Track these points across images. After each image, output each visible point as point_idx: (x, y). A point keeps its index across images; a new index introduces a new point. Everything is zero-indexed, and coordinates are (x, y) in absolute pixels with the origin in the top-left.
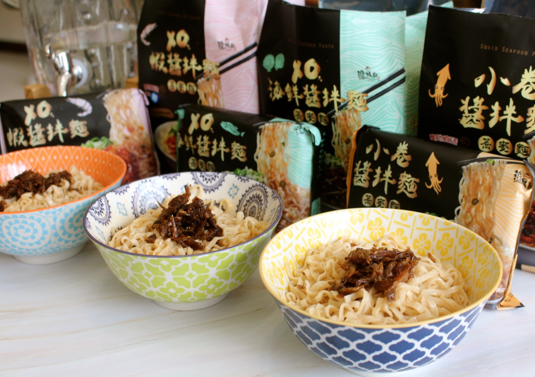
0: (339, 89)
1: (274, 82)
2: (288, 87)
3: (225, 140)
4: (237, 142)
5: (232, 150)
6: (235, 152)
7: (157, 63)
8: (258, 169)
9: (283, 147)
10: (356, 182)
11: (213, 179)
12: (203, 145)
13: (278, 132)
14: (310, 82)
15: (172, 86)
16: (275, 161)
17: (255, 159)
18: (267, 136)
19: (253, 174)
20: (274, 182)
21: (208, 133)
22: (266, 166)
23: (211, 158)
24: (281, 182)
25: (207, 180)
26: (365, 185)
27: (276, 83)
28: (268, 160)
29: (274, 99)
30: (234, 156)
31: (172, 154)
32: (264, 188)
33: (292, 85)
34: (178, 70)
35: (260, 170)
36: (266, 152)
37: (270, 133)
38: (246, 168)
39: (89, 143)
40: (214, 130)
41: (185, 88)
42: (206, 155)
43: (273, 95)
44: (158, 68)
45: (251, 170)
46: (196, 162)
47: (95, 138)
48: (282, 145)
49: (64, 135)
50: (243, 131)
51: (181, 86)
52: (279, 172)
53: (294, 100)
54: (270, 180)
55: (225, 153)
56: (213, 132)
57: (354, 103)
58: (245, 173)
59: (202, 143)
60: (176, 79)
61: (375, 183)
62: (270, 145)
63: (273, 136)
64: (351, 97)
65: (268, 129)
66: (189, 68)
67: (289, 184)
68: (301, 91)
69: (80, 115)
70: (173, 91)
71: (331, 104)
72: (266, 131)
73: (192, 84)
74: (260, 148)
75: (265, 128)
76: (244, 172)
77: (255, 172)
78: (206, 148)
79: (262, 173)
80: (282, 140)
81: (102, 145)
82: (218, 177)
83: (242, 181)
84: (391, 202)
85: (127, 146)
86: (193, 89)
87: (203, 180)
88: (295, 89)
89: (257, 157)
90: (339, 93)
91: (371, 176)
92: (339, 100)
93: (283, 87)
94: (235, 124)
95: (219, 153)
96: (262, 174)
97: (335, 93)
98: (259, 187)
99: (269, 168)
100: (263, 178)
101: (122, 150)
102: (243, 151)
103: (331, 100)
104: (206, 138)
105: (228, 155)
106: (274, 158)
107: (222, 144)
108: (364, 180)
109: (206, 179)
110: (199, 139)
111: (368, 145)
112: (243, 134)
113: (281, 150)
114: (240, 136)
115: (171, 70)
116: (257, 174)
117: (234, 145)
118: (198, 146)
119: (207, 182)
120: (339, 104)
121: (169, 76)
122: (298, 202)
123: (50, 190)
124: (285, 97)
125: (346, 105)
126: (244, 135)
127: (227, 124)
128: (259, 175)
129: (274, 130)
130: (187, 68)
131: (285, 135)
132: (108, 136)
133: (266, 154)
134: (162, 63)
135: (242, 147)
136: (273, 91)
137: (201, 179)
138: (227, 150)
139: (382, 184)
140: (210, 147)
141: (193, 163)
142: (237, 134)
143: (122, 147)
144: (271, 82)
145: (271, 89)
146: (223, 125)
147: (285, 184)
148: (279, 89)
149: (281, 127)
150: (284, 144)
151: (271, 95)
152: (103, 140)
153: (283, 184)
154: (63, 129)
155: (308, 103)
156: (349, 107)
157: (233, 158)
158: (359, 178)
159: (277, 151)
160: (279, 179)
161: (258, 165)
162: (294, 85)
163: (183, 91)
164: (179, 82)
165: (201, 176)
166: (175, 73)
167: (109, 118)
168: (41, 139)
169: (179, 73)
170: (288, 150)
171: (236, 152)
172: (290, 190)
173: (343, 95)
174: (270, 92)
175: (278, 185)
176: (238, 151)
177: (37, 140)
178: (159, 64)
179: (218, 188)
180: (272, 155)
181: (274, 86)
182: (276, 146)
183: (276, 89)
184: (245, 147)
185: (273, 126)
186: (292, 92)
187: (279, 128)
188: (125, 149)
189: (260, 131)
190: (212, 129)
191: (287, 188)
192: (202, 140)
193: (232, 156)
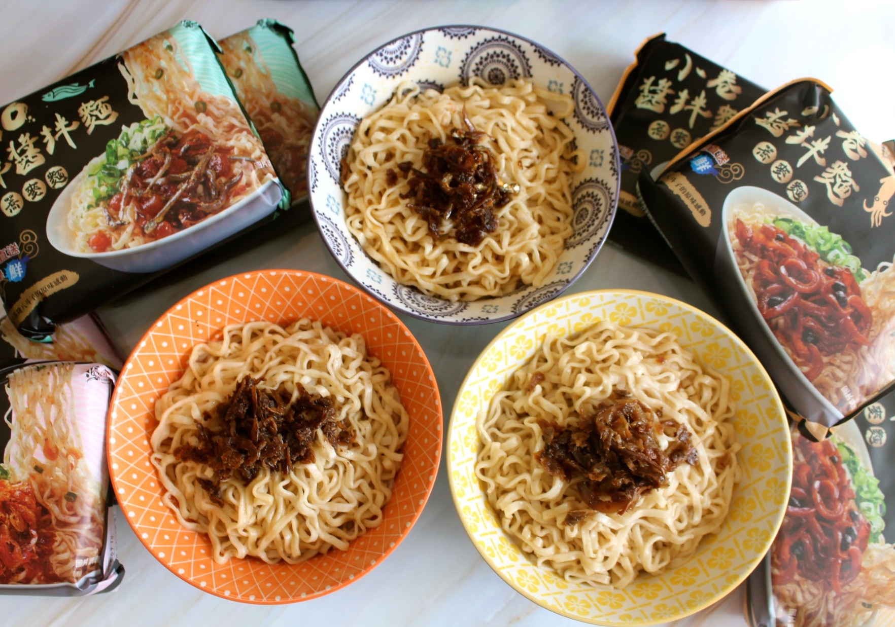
8: (146, 114)
9: (172, 53)
17: (133, 102)
19: (141, 129)
20: (185, 114)
24: (197, 104)
28: (157, 87)
35: (150, 112)
38: (124, 128)
42: (40, 161)
45: (135, 126)
48: (169, 51)
52: (185, 92)
58: (125, 138)
74: (133, 80)
76: (123, 139)
77: (143, 123)
79: (155, 115)
89: (135, 97)
94: (68, 81)
96: (158, 117)
99: (164, 97)
100: (163, 121)
107: (61, 123)
112: (91, 84)
116: (148, 124)
133: (148, 81)
135: (99, 102)
147: (204, 104)
153: (201, 106)
160: (190, 103)
161: (141, 107)
170: (182, 52)
172: (218, 109)
190: (30, 118)
191: (211, 108)
192: (17, 145)
193: (88, 128)
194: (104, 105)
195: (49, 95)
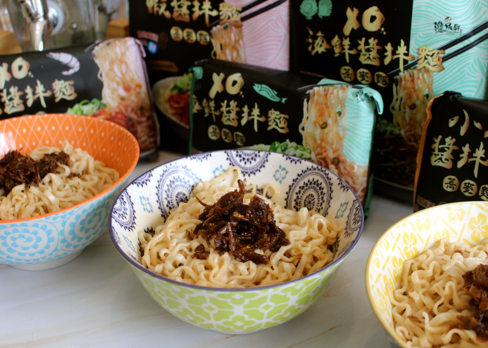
0: (407, 44)
1: (315, 32)
2: (336, 40)
3: (259, 107)
4: (276, 110)
5: (269, 120)
6: (273, 121)
7: (156, 5)
8: (304, 142)
9: (339, 118)
10: (435, 161)
11: (252, 158)
12: (229, 112)
13: (333, 100)
14: (369, 35)
15: (177, 33)
16: (327, 134)
17: (301, 131)
18: (317, 104)
19: (297, 148)
20: (324, 159)
21: (235, 97)
22: (315, 140)
23: (239, 128)
24: (334, 158)
25: (246, 160)
26: (448, 165)
27: (319, 34)
28: (318, 132)
29: (314, 52)
30: (272, 126)
31: (174, 114)
32: (324, 173)
33: (342, 36)
34: (185, 15)
35: (306, 144)
36: (315, 123)
37: (322, 100)
38: (288, 141)
39: (77, 107)
40: (244, 94)
41: (194, 37)
42: (234, 124)
43: (313, 48)
44: (158, 12)
45: (294, 144)
46: (218, 131)
47: (85, 101)
48: (338, 115)
49: (46, 98)
50: (285, 97)
51: (189, 35)
52: (332, 147)
53: (343, 55)
54: (319, 157)
55: (259, 122)
56: (243, 96)
57: (426, 61)
58: (285, 146)
59: (228, 109)
60: (183, 25)
61: (460, 164)
62: (321, 114)
63: (326, 104)
64: (423, 54)
65: (319, 95)
66: (201, 13)
67: (344, 162)
68: (354, 45)
69: (65, 73)
70: (177, 40)
71: (395, 63)
72: (316, 97)
73: (205, 33)
74: (308, 118)
75: (314, 94)
76: (284, 145)
77: (299, 146)
78: (233, 115)
79: (308, 147)
80: (338, 109)
81: (93, 108)
82: (259, 156)
83: (291, 162)
84: (483, 188)
85: (122, 108)
86: (205, 39)
87: (241, 160)
88: (347, 42)
89: (303, 129)
90: (408, 49)
91: (456, 155)
92: (406, 58)
93: (328, 39)
94: (273, 87)
95: (250, 122)
96: (309, 149)
97: (402, 49)
98: (317, 171)
99: (319, 142)
100: (310, 153)
101: (117, 113)
103: (396, 57)
104: (233, 104)
105: (263, 125)
106: (326, 130)
107: (256, 111)
108: (446, 159)
109: (244, 159)
110: (224, 104)
111: (452, 117)
112: (284, 100)
113: (336, 121)
114: (280, 102)
115: (175, 14)
116: (302, 149)
117: (271, 114)
118: (222, 113)
119: (245, 163)
120: (405, 62)
121: (173, 22)
122: (354, 183)
123: (46, 179)
124: (330, 51)
125: (415, 63)
126: (286, 101)
127: (262, 87)
128: (304, 150)
129: (326, 95)
130: (197, 13)
131: (342, 103)
132: (100, 98)
133: (315, 125)
134: (164, 6)
135: (282, 116)
136: (313, 43)
137: (238, 159)
138: (262, 119)
139: (470, 166)
140: (239, 114)
141: (214, 132)
142: (276, 99)
143: (117, 110)
144: (311, 33)
145: (310, 41)
146: (257, 88)
147: (339, 161)
148: (323, 42)
149: (335, 91)
150: (340, 113)
151: (310, 48)
152: (93, 103)
153: (336, 161)
154: (44, 92)
155: (363, 59)
156: (419, 66)
157: (270, 128)
158: (440, 156)
159: (330, 121)
160: (331, 155)
161: (304, 137)
162: (346, 37)
163: (192, 40)
164: (187, 30)
165: (237, 156)
166: (180, 19)
167: (101, 75)
168: (18, 105)
169: (187, 19)
170: (345, 121)
171: (275, 121)
172: (345, 169)
173: (413, 51)
174: (309, 44)
175: (329, 162)
176: (277, 121)
177: (13, 106)
178: (159, 7)
179: (259, 171)
180: (324, 126)
181: (315, 38)
182: (330, 116)
183: (319, 41)
184: (287, 117)
185: (325, 90)
186: (342, 46)
187: (332, 93)
188: (121, 112)
189: (308, 97)
190: (241, 93)
191: (341, 166)
192: (228, 105)
193: (269, 126)
194: (284, 120)
195: (258, 87)
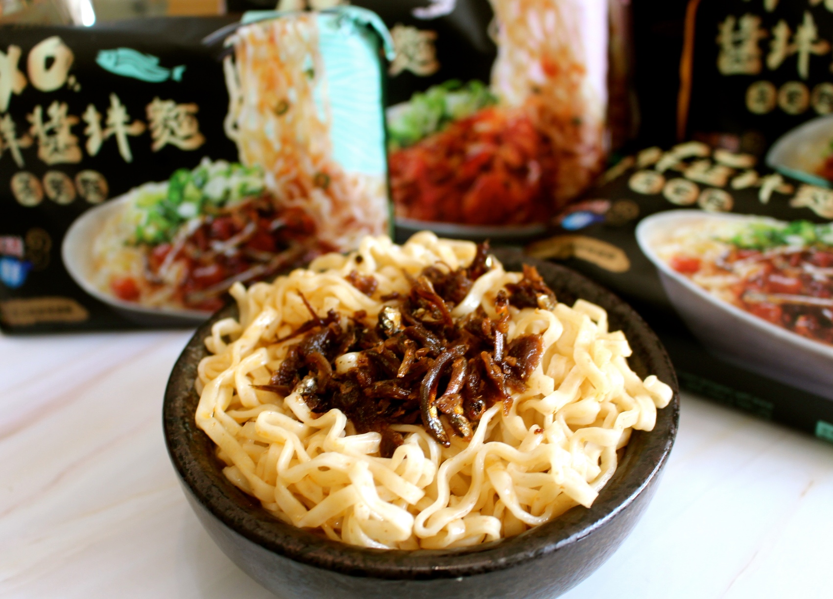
3: (123, 102)
4: (164, 98)
5: (153, 125)
12: (51, 133)
13: (289, 46)
16: (293, 124)
18: (257, 63)
21: (61, 95)
22: (266, 144)
23: (87, 162)
30: (161, 139)
36: (261, 108)
37: (265, 52)
40: (79, 80)
46: (34, 183)
54: (284, 179)
55: (130, 139)
56: (77, 88)
59: (48, 126)
62: (270, 83)
63: (276, 59)
65: (255, 42)
67: (339, 177)
72: (250, 50)
75: (244, 44)
78: (64, 137)
80: (307, 63)
95: (110, 143)
102: (189, 119)
104: (57, 111)
105: (142, 142)
106: (289, 117)
110: (36, 117)
113: (305, 92)
114: (170, 81)
117: (156, 111)
118: (36, 140)
122: (367, 213)
127: (118, 57)
128: (247, 172)
129: (272, 40)
131: (312, 47)
138: (136, 129)
140: (79, 131)
141: (27, 188)
142: (159, 75)
146: (107, 60)
149: (289, 27)
150: (311, 73)
157: (158, 145)
159: (292, 95)
171: (166, 126)
175: (308, 184)
176: (172, 123)
180: (283, 108)
182: (290, 83)
184: (192, 109)
185: (266, 31)
187: (284, 32)
189: (233, 53)
